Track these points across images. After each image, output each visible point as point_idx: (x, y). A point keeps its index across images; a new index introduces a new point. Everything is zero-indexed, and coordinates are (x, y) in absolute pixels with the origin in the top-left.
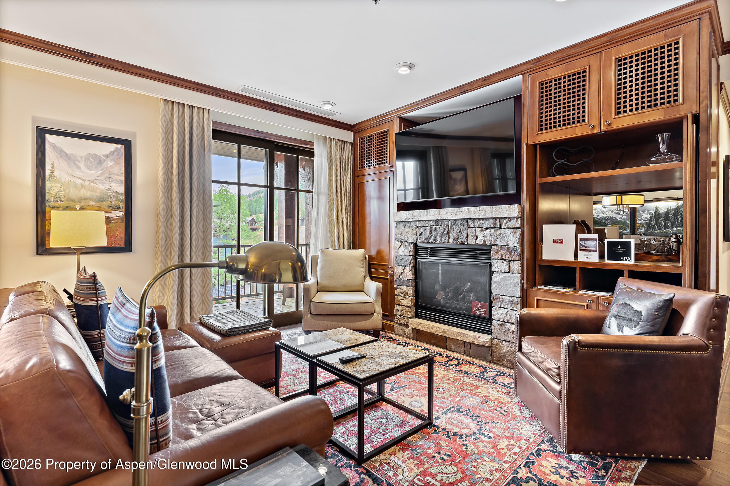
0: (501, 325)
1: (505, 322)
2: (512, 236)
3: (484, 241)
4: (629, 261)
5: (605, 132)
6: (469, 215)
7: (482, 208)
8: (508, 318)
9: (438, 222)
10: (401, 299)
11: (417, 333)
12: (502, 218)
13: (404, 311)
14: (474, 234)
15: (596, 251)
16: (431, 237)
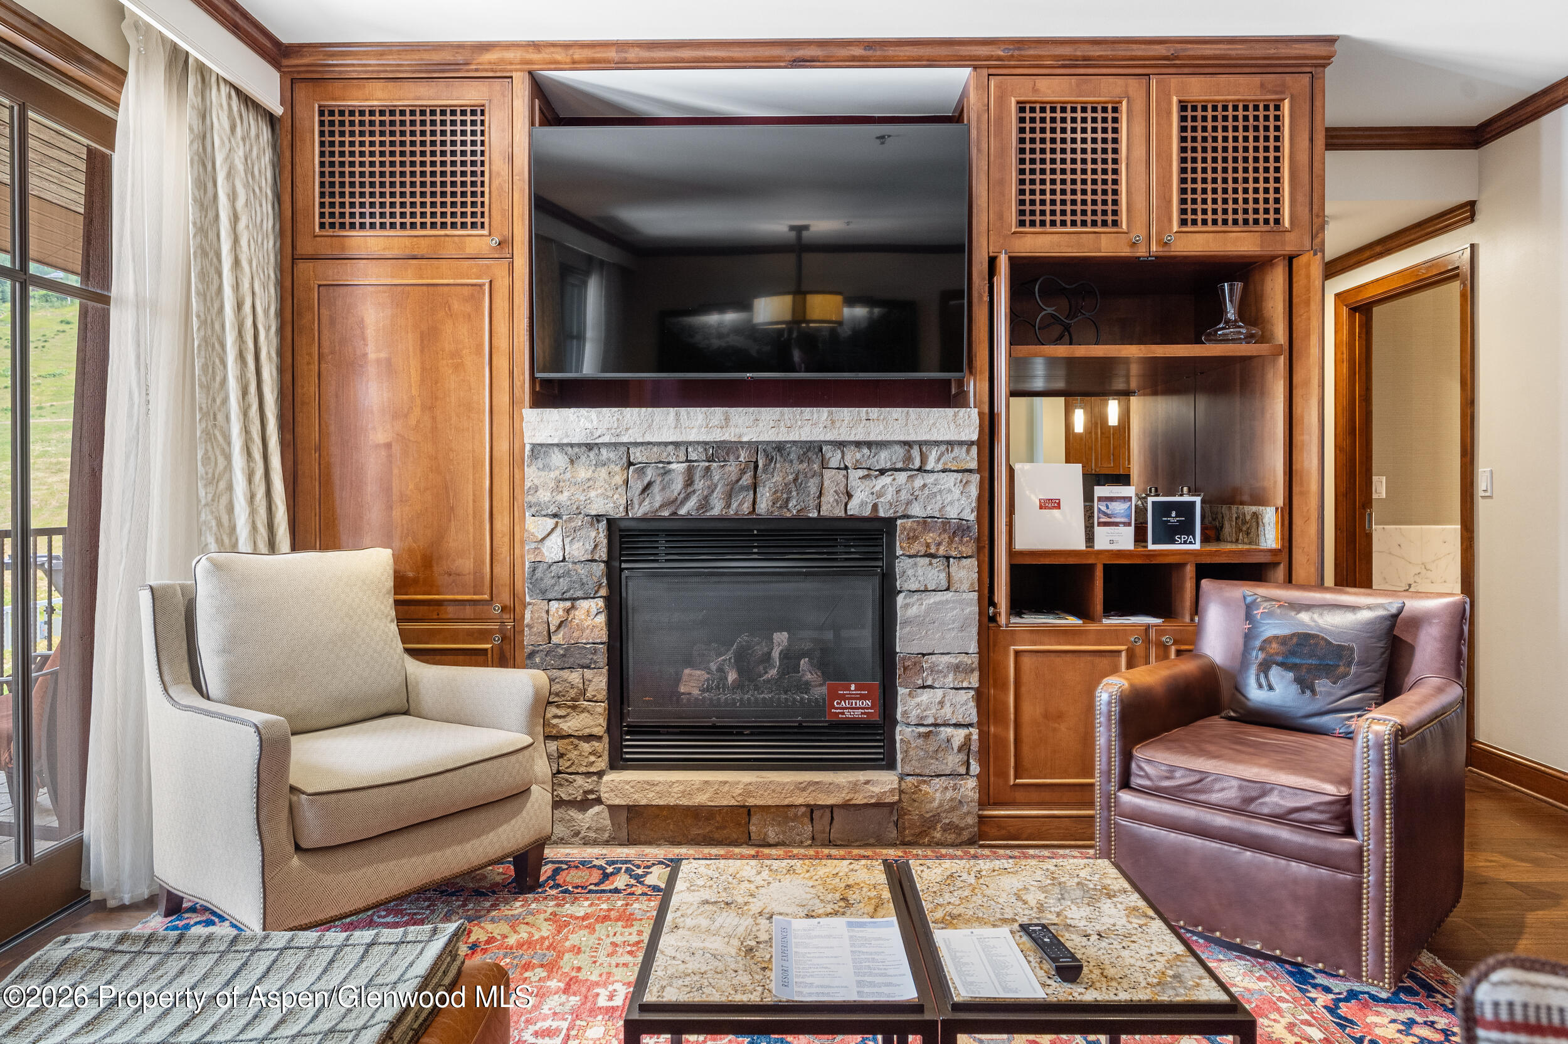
0: (927, 735)
1: (938, 725)
2: (955, 492)
3: (875, 507)
4: (1191, 543)
5: (1156, 257)
7: (874, 412)
8: (947, 712)
9: (719, 451)
10: (556, 717)
11: (628, 820)
12: (926, 443)
13: (573, 755)
14: (842, 488)
15: (1129, 524)
16: (687, 498)
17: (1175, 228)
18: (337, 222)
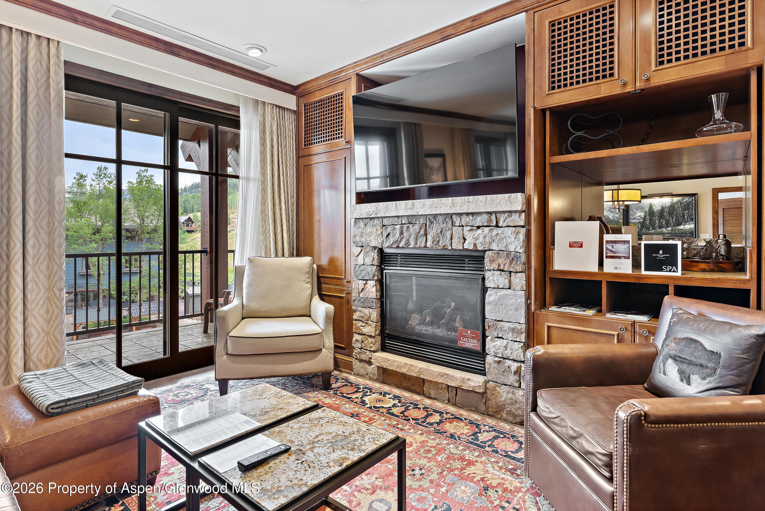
0: (499, 362)
1: (504, 358)
2: (513, 238)
3: (475, 245)
4: (674, 271)
5: (642, 90)
6: (454, 209)
7: (471, 198)
8: (508, 353)
9: (411, 219)
10: (361, 326)
11: (383, 373)
12: (499, 212)
13: (366, 342)
14: (461, 235)
15: (628, 258)
16: (401, 240)
17: (653, 68)
18: (308, 143)
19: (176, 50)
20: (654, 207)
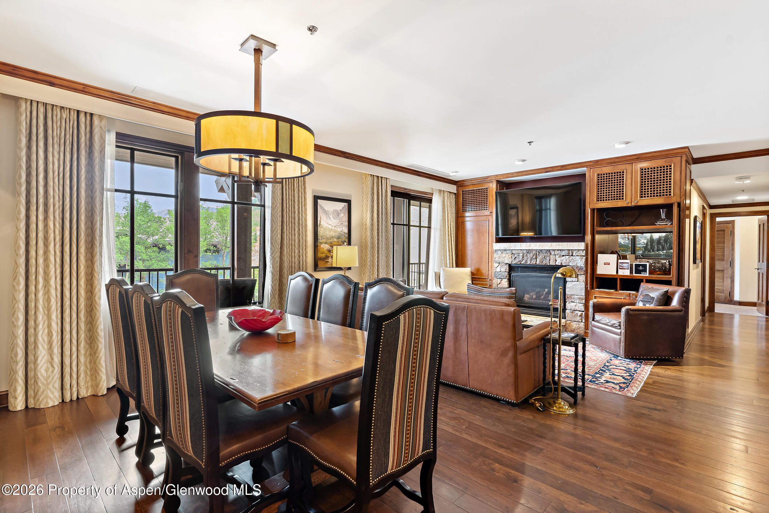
0: (573, 312)
1: (575, 310)
2: (580, 260)
3: (561, 263)
4: (646, 274)
5: (634, 206)
6: (552, 248)
7: (560, 243)
8: (576, 308)
9: (529, 251)
12: (573, 250)
14: (554, 259)
15: (628, 269)
16: (523, 260)
17: (639, 199)
18: (464, 211)
19: (420, 174)
20: (654, 237)
